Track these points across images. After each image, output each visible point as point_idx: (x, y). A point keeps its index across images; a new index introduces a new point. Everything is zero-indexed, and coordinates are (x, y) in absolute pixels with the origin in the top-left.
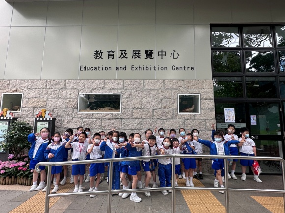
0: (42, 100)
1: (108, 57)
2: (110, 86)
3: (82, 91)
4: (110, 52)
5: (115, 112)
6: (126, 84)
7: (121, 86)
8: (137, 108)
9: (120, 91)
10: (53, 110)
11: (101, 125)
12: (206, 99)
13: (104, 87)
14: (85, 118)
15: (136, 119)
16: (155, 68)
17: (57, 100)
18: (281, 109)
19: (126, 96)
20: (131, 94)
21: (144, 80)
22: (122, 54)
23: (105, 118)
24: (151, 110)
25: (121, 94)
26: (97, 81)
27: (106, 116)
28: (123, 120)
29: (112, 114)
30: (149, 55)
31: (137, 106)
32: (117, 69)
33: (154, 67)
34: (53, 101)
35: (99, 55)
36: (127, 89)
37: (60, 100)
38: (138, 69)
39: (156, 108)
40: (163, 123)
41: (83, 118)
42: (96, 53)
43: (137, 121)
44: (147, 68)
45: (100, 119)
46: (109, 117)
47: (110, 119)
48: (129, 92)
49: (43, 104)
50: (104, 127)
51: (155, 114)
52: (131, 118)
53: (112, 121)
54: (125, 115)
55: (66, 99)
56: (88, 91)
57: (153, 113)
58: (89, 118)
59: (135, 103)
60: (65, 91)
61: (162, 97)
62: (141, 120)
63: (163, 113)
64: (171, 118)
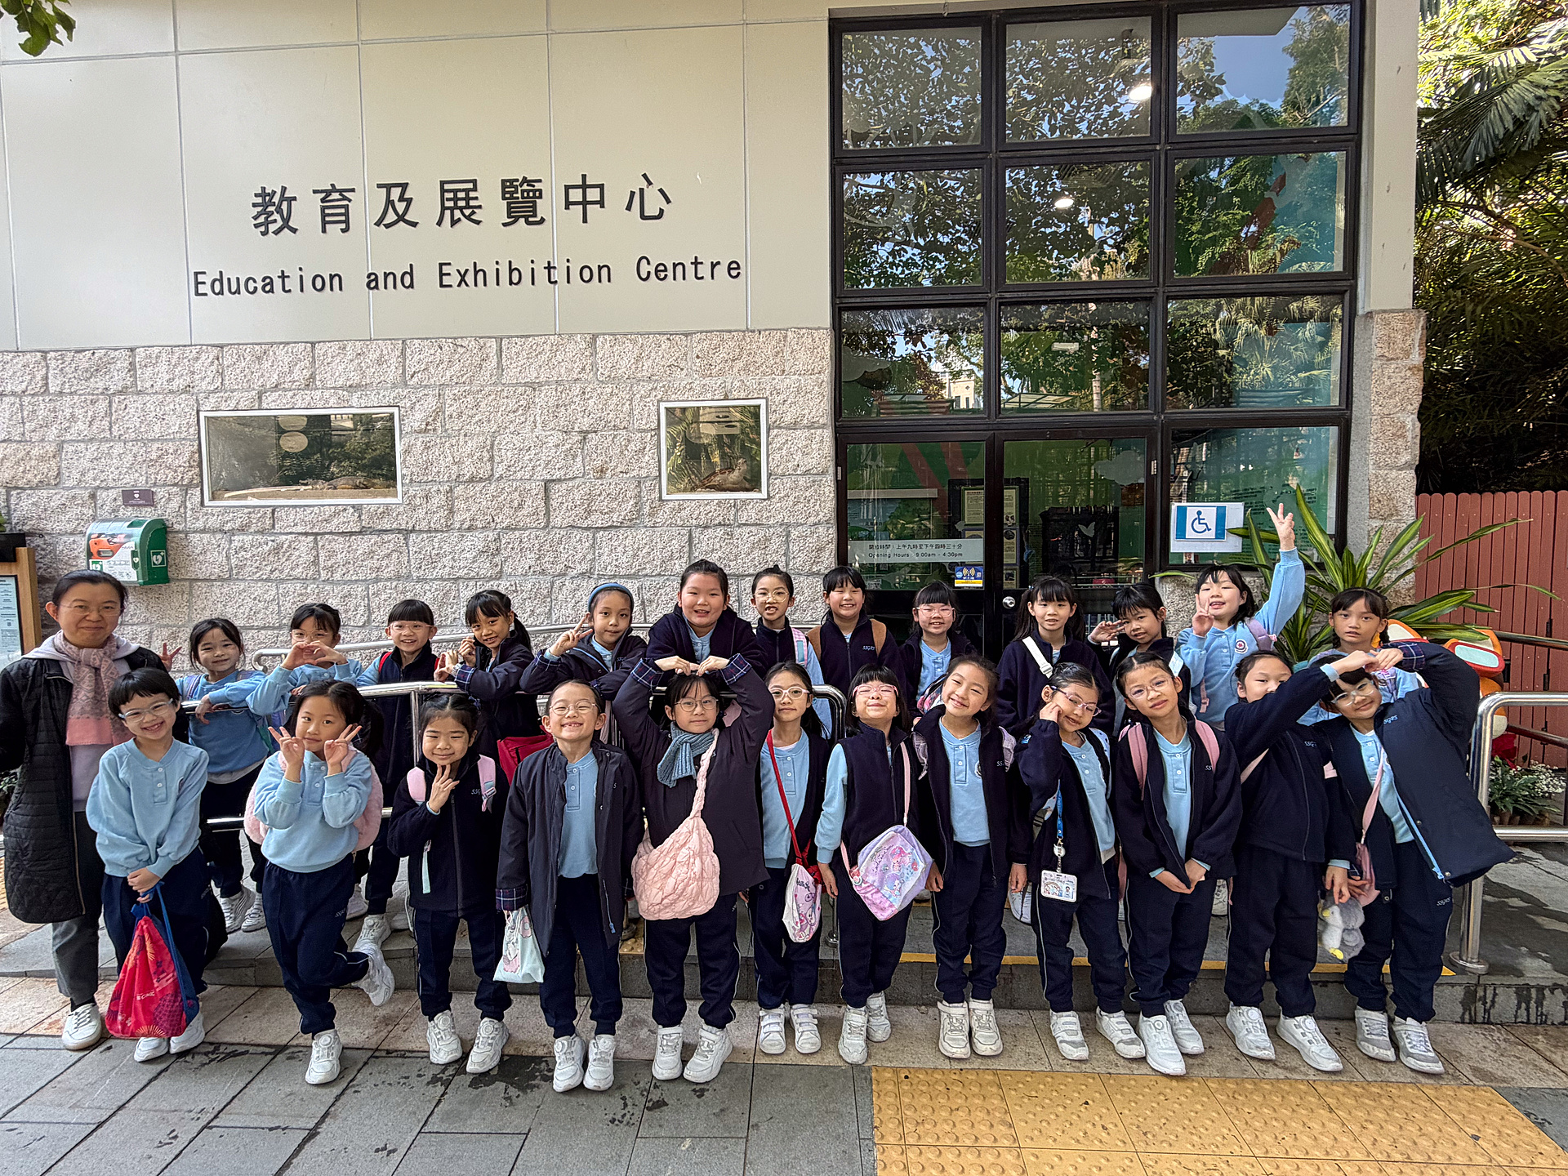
0: (35, 452)
1: (324, 223)
2: (340, 371)
3: (213, 399)
4: (328, 193)
5: (372, 501)
6: (412, 365)
7: (392, 372)
8: (472, 480)
9: (390, 396)
10: (93, 496)
11: (316, 562)
12: (794, 426)
13: (313, 377)
14: (242, 530)
15: (469, 529)
16: (555, 275)
17: (105, 447)
18: (1154, 464)
19: (416, 419)
20: (439, 411)
21: (500, 339)
22: (389, 202)
23: (331, 527)
24: (536, 487)
25: (395, 410)
26: (281, 352)
27: (335, 521)
28: (413, 537)
29: (357, 508)
30: (522, 203)
31: (468, 470)
32: (372, 282)
33: (549, 268)
34: (89, 455)
35: (279, 210)
36: (420, 385)
37: (118, 449)
38: (470, 278)
39: (557, 475)
40: (593, 546)
41: (232, 532)
42: (265, 205)
43: (477, 540)
44: (515, 275)
45: (306, 534)
46: (349, 521)
47: (351, 533)
48: (431, 403)
49: (44, 467)
50: (331, 569)
51: (554, 503)
52: (449, 528)
53: (362, 544)
54: (421, 513)
55: (146, 442)
56: (236, 405)
57: (547, 498)
58: (262, 532)
59: (464, 452)
60: (134, 404)
61: (585, 423)
62: (492, 536)
63: (590, 497)
64: (631, 523)
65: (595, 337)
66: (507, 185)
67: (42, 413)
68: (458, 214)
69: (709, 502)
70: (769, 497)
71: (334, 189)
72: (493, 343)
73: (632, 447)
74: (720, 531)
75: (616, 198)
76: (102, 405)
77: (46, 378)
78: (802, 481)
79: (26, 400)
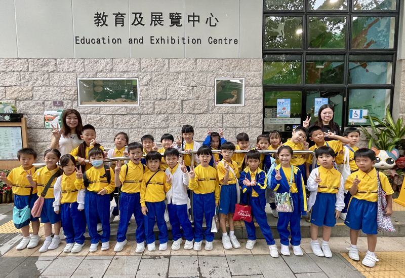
0: (25, 89)
1: (116, 24)
2: (121, 67)
3: (82, 74)
4: (118, 15)
5: (130, 105)
6: (143, 65)
7: (137, 68)
8: (161, 99)
9: (136, 75)
10: (43, 103)
11: (113, 123)
12: (252, 86)
13: (112, 68)
14: (90, 113)
15: (160, 114)
16: (185, 41)
17: (47, 88)
18: (345, 98)
19: (144, 82)
20: (151, 80)
21: (169, 59)
22: (136, 18)
23: (117, 113)
24: (179, 102)
25: (138, 79)
26: (103, 61)
27: (119, 111)
28: (142, 116)
29: (126, 107)
30: (175, 20)
31: (159, 96)
32: (130, 41)
33: (183, 39)
34: (42, 90)
35: (102, 19)
36: (145, 71)
37: (52, 89)
38: (160, 41)
39: (185, 98)
40: (195, 119)
41: (87, 114)
42: (98, 17)
43: (162, 117)
44: (173, 42)
45: (110, 115)
46: (123, 111)
47: (124, 115)
48: (149, 77)
49: (28, 94)
50: (117, 125)
51: (184, 107)
52: (153, 113)
53: (127, 118)
54: (145, 109)
55: (60, 87)
56: (89, 76)
57: (182, 105)
58: (96, 114)
59: (158, 91)
60: (57, 76)
61: (194, 84)
62: (166, 115)
63: (195, 105)
64: (206, 112)
65: (196, 59)
66: (171, 15)
67: (27, 77)
68: (156, 22)
69: (228, 107)
70: (245, 106)
71: (119, 14)
72: (167, 60)
73: (207, 91)
74: (231, 115)
75: (203, 19)
76: (46, 76)
77: (28, 67)
78: (254, 101)
79: (22, 73)
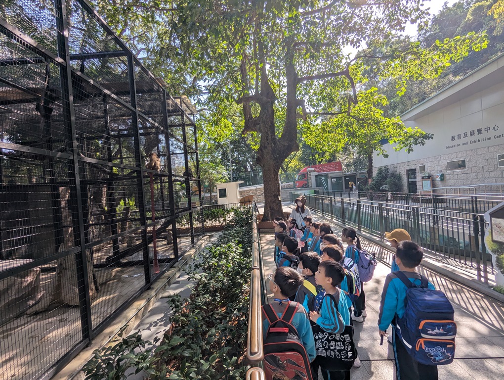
1: (458, 139)
3: (448, 160)
5: (463, 170)
6: (467, 154)
7: (465, 155)
8: (474, 167)
10: (437, 171)
13: (457, 156)
14: (451, 174)
16: (484, 140)
17: (438, 166)
22: (465, 135)
24: (481, 167)
25: (465, 159)
26: (454, 154)
28: (468, 174)
32: (463, 144)
35: (454, 138)
38: (474, 142)
39: (484, 165)
43: (474, 174)
44: (479, 141)
45: (457, 174)
46: (461, 173)
48: (469, 158)
49: (433, 169)
51: (484, 169)
52: (472, 173)
53: (462, 175)
54: (468, 171)
55: (442, 165)
59: (473, 164)
61: (487, 158)
63: (488, 168)
64: (494, 171)
65: (489, 147)
66: (478, 130)
67: (433, 163)
68: (472, 135)
71: (459, 135)
72: (476, 150)
73: (494, 161)
75: (491, 129)
76: (438, 162)
